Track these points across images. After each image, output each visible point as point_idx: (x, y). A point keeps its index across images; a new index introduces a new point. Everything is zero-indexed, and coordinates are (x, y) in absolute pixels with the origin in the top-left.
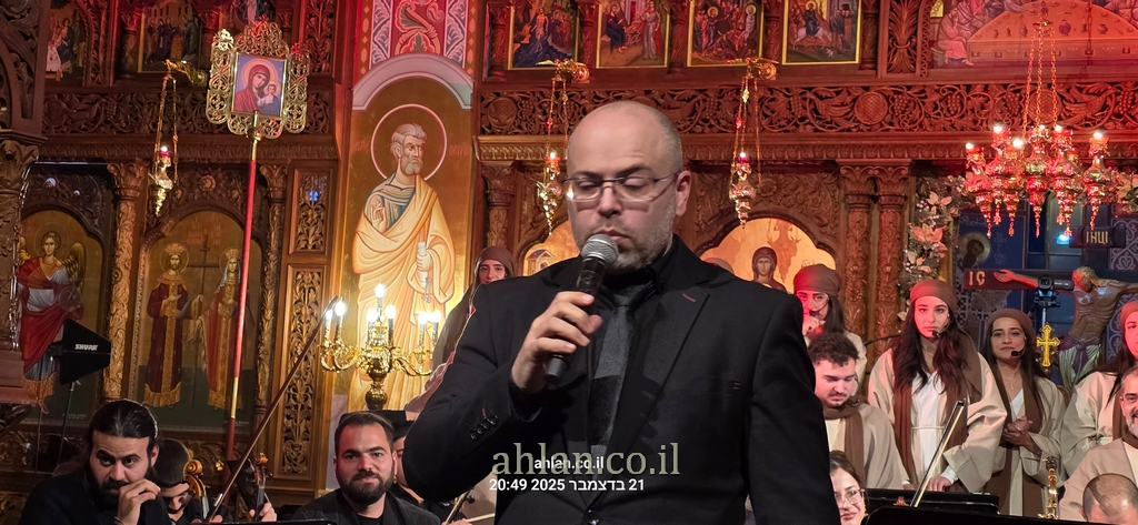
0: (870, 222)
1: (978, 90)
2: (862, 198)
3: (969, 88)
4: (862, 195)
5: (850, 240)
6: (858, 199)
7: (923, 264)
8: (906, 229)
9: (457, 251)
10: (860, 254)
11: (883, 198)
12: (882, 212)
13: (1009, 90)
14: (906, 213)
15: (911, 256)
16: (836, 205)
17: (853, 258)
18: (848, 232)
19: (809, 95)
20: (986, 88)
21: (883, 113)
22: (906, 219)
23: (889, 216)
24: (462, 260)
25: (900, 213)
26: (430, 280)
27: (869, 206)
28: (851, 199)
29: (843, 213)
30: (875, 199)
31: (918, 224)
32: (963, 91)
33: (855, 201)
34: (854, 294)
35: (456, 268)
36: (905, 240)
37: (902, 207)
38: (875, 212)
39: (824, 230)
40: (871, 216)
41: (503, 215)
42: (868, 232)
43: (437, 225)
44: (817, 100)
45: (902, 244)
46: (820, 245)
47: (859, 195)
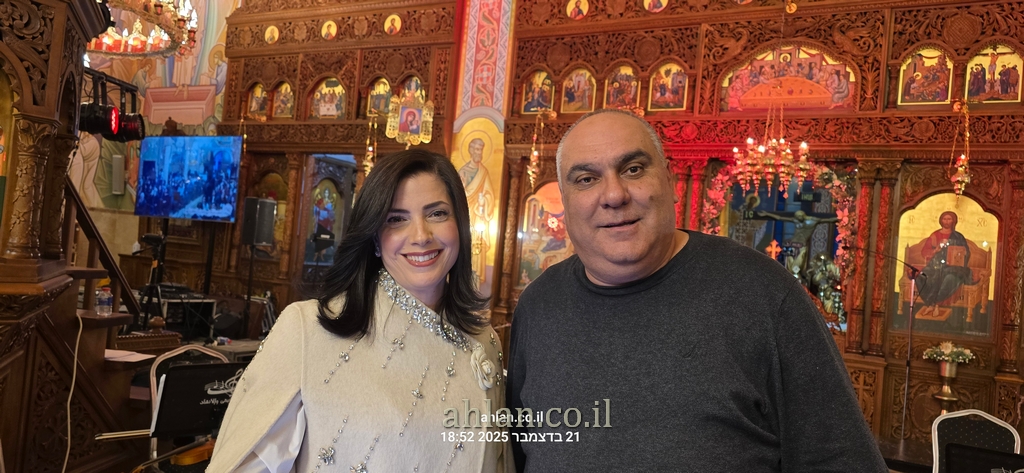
0: (687, 187)
1: (744, 123)
2: (684, 176)
3: (739, 121)
6: (682, 176)
7: (713, 209)
8: (705, 192)
9: (495, 198)
11: (694, 176)
12: (693, 183)
13: (759, 123)
14: (706, 184)
15: (707, 205)
19: (659, 125)
20: (748, 122)
21: (695, 134)
22: (706, 187)
23: (697, 184)
24: (498, 202)
25: (703, 184)
26: (483, 211)
27: (687, 180)
30: (690, 176)
31: (710, 189)
32: (736, 123)
35: (494, 206)
36: (704, 197)
37: (704, 180)
38: (690, 183)
40: (688, 185)
41: (517, 182)
42: (686, 193)
43: (487, 186)
44: (663, 128)
45: (703, 199)
47: (683, 174)
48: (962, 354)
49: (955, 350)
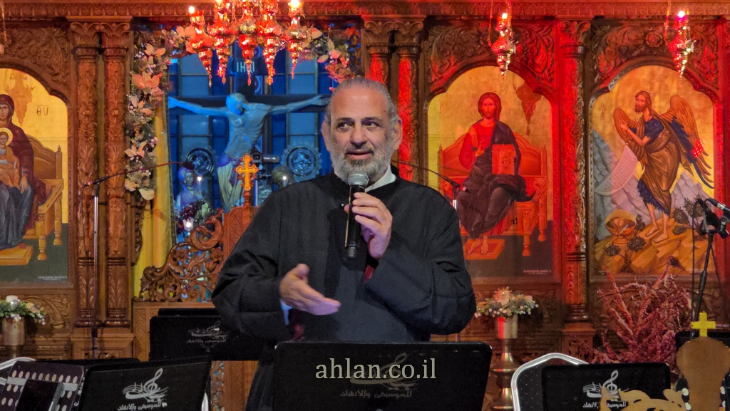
0: (97, 72)
2: (90, 50)
4: (91, 48)
5: (81, 87)
6: (87, 51)
7: (144, 107)
8: (128, 78)
10: (91, 100)
11: (108, 50)
12: (107, 63)
14: (128, 63)
15: (134, 100)
16: (66, 55)
17: (84, 104)
18: (78, 80)
22: (128, 67)
23: (114, 66)
25: (123, 63)
27: (95, 57)
28: (79, 51)
29: (73, 63)
30: (101, 51)
31: (137, 71)
33: (85, 52)
34: (87, 135)
36: (128, 87)
37: (123, 57)
38: (101, 62)
39: (55, 78)
40: (97, 66)
42: (95, 80)
45: (125, 91)
46: (53, 92)
47: (87, 48)
48: (522, 302)
49: (513, 298)
